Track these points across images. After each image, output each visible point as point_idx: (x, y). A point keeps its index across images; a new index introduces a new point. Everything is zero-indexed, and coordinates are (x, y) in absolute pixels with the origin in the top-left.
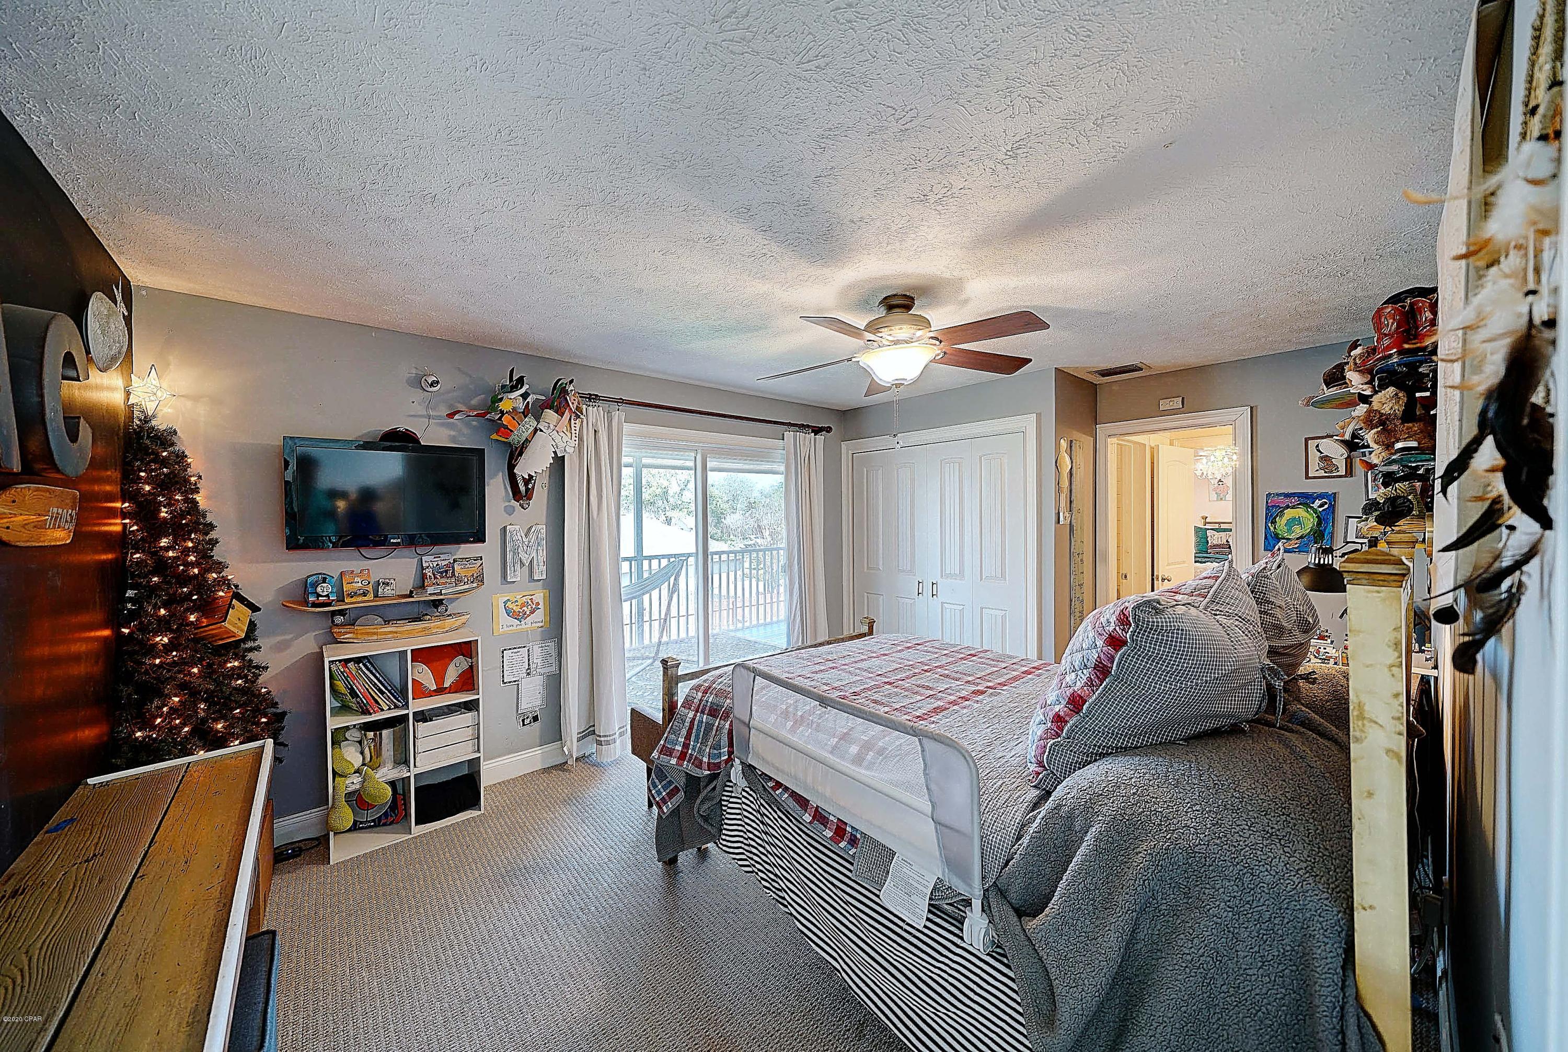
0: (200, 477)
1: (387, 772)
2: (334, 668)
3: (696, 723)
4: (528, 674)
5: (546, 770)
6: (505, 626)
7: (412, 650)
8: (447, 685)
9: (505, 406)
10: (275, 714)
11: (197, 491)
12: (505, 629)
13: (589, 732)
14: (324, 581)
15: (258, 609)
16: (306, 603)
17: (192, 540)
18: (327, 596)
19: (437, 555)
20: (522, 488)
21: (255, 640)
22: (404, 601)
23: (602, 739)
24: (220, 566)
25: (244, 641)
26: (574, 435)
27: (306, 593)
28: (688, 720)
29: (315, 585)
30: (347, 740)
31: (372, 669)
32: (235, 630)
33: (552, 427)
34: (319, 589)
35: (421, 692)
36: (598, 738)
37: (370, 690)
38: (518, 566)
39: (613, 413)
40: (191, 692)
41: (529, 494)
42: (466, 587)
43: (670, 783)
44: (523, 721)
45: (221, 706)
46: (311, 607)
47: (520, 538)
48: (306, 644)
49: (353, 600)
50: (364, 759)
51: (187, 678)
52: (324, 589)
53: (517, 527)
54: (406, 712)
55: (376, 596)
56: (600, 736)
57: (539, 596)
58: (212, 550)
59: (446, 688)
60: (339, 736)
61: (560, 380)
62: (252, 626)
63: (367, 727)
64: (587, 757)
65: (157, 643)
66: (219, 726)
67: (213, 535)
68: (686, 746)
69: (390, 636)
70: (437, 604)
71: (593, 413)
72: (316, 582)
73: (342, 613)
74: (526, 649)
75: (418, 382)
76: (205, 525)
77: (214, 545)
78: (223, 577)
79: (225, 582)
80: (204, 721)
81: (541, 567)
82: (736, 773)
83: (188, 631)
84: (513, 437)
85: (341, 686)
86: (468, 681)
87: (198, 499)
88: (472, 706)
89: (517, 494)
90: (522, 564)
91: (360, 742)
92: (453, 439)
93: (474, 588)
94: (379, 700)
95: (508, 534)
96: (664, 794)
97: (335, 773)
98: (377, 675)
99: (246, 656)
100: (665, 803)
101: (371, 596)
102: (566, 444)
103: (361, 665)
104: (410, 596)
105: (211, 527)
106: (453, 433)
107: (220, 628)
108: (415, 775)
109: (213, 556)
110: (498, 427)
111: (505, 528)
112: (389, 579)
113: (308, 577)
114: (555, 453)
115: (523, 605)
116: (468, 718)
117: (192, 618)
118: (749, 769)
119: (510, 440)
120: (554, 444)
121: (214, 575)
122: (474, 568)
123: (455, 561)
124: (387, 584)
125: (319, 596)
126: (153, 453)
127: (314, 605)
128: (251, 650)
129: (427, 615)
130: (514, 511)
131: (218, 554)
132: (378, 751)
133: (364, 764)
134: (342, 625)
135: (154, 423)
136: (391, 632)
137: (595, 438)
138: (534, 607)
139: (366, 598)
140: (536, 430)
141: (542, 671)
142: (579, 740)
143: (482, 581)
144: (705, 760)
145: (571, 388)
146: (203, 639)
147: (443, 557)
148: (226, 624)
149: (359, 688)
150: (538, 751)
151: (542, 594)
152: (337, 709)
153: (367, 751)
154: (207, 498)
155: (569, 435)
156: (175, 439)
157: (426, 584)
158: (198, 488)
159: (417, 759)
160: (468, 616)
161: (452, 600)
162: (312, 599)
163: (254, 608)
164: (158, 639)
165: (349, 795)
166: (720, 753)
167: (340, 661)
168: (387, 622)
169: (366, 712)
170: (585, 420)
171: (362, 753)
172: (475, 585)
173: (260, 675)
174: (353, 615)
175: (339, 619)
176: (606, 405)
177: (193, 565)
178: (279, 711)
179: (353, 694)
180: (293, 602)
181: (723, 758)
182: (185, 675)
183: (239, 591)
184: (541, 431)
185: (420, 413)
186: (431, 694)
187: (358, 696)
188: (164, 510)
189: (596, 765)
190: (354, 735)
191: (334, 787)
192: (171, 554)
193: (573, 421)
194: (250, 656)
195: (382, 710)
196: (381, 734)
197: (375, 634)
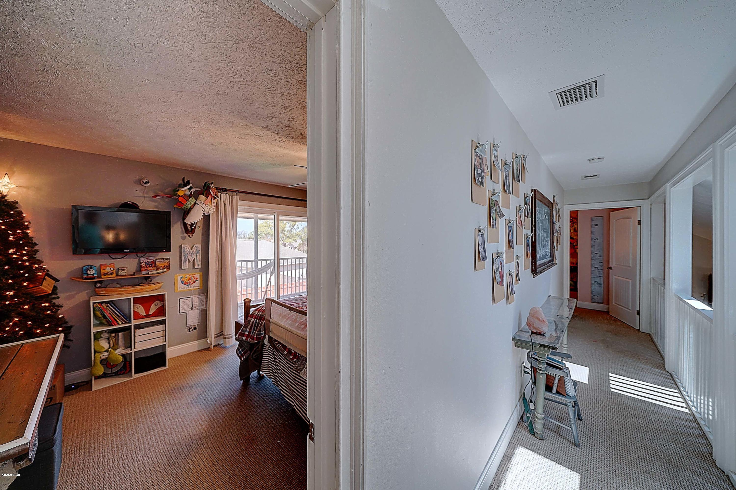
0: (30, 223)
1: (121, 351)
2: (95, 305)
3: (254, 323)
4: (192, 309)
5: (199, 351)
6: (181, 288)
7: (134, 298)
8: (151, 313)
9: (180, 193)
10: (65, 327)
11: (28, 228)
12: (181, 289)
13: (221, 334)
14: (91, 268)
15: (59, 281)
16: (82, 278)
17: (25, 250)
18: (93, 275)
19: (147, 257)
20: (189, 229)
21: (57, 294)
22: (130, 277)
23: (226, 336)
24: (39, 262)
25: (51, 294)
26: (213, 206)
27: (83, 274)
28: (251, 322)
29: (87, 270)
30: (102, 337)
31: (114, 306)
32: (46, 289)
33: (202, 202)
34: (88, 272)
35: (137, 316)
36: (224, 336)
37: (113, 316)
38: (187, 262)
39: (234, 197)
40: (24, 316)
41: (193, 231)
42: (161, 271)
43: (245, 348)
44: (189, 329)
45: (38, 322)
46: (84, 280)
47: (188, 250)
48: (82, 296)
49: (106, 277)
50: (110, 346)
51: (22, 310)
52: (91, 272)
53: (187, 245)
54: (130, 324)
55: (117, 275)
56: (225, 335)
57: (198, 276)
58: (35, 255)
59: (150, 315)
60: (98, 336)
61: (207, 182)
62: (55, 288)
63: (111, 331)
64: (220, 345)
65: (7, 295)
66: (38, 331)
67: (36, 248)
68: (250, 332)
69: (123, 292)
70: (146, 278)
71: (224, 197)
72: (88, 268)
73: (100, 282)
74: (191, 298)
75: (139, 182)
76: (32, 243)
77: (36, 253)
78: (41, 266)
79: (41, 269)
80: (30, 329)
81: (198, 263)
82: (266, 341)
83: (23, 290)
84: (184, 206)
85: (98, 313)
86: (161, 311)
87: (28, 232)
88: (163, 322)
89: (187, 231)
90: (189, 261)
91: (108, 339)
92: (156, 207)
93: (165, 272)
94: (118, 320)
95: (182, 249)
96: (242, 353)
97: (95, 352)
98: (117, 309)
99: (52, 301)
100: (243, 356)
101: (114, 275)
102: (210, 209)
103: (108, 304)
104: (134, 275)
105: (35, 244)
106: (156, 204)
107: (38, 288)
108: (134, 352)
109: (36, 257)
110: (178, 202)
111: (181, 245)
112: (124, 268)
113: (84, 266)
114: (204, 214)
115: (190, 279)
116: (160, 327)
117: (25, 284)
118: (270, 338)
119: (183, 208)
120: (203, 210)
121: (36, 266)
122: (165, 263)
123: (156, 260)
124: (123, 270)
125: (88, 274)
126: (6, 212)
127: (86, 279)
128: (54, 298)
129: (142, 283)
130: (186, 238)
131: (38, 256)
132: (117, 342)
133: (109, 348)
134: (100, 287)
135: (6, 198)
136: (124, 291)
137: (225, 208)
138: (195, 280)
139: (112, 276)
140: (195, 203)
141: (199, 308)
142: (215, 337)
143: (169, 269)
144: (255, 336)
145: (213, 185)
146: (30, 293)
147: (150, 258)
148: (42, 287)
149: (107, 315)
150: (196, 342)
151: (199, 275)
152: (97, 325)
153: (111, 342)
154: (33, 231)
155: (211, 206)
156: (17, 205)
157: (142, 270)
158: (29, 227)
159: (136, 345)
160: (162, 284)
161: (155, 277)
162: (85, 276)
163: (56, 280)
164: (8, 293)
165: (101, 361)
166: (261, 333)
167: (98, 303)
168: (122, 286)
169: (111, 325)
170: (219, 200)
171: (109, 343)
172: (165, 270)
173: (59, 310)
174: (106, 283)
175: (98, 285)
176: (231, 193)
177: (26, 261)
178: (69, 325)
179: (105, 317)
180: (77, 278)
181: (262, 335)
182: (21, 309)
183: (49, 273)
184: (197, 204)
185: (140, 195)
186: (143, 317)
187: (107, 318)
188: (11, 237)
189: (224, 348)
190: (105, 335)
191: (94, 358)
192: (14, 256)
193: (213, 200)
194: (54, 301)
195: (119, 324)
196: (118, 335)
197: (117, 291)
